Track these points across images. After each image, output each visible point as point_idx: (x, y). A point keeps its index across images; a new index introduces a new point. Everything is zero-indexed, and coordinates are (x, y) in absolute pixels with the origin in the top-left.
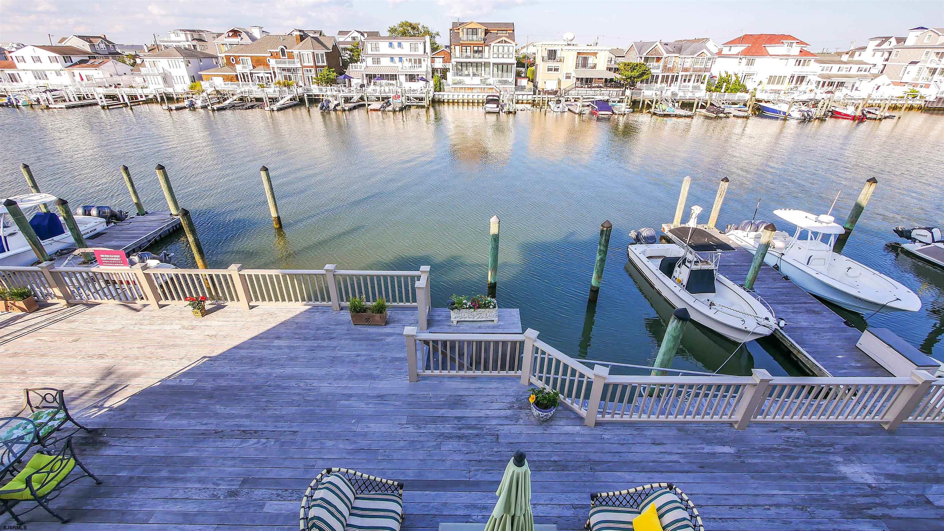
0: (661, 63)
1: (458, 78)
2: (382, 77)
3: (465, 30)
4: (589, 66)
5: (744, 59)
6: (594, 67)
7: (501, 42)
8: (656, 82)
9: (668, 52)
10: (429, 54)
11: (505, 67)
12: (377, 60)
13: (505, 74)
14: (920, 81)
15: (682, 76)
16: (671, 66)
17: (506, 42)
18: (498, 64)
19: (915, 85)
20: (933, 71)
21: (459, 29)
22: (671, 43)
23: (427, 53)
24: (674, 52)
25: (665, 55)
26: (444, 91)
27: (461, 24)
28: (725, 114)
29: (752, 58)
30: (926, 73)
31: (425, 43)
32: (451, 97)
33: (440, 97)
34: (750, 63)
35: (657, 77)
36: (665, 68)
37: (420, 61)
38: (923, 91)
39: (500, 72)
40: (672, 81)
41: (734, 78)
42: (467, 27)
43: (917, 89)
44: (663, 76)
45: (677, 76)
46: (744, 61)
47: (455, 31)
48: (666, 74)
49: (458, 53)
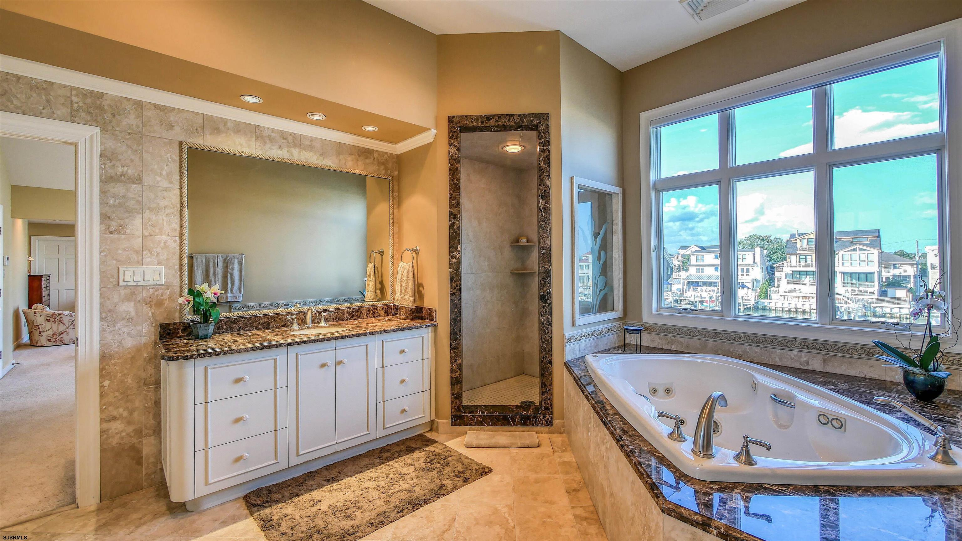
1: (792, 287)
2: (705, 284)
3: (805, 241)
7: (854, 250)
10: (759, 264)
11: (863, 276)
12: (701, 269)
13: (864, 283)
17: (861, 250)
18: (851, 274)
21: (796, 240)
23: (756, 263)
26: (770, 299)
27: (800, 235)
31: (754, 254)
32: (779, 305)
33: (766, 304)
37: (748, 271)
39: (855, 281)
42: (807, 237)
47: (792, 242)
49: (794, 263)
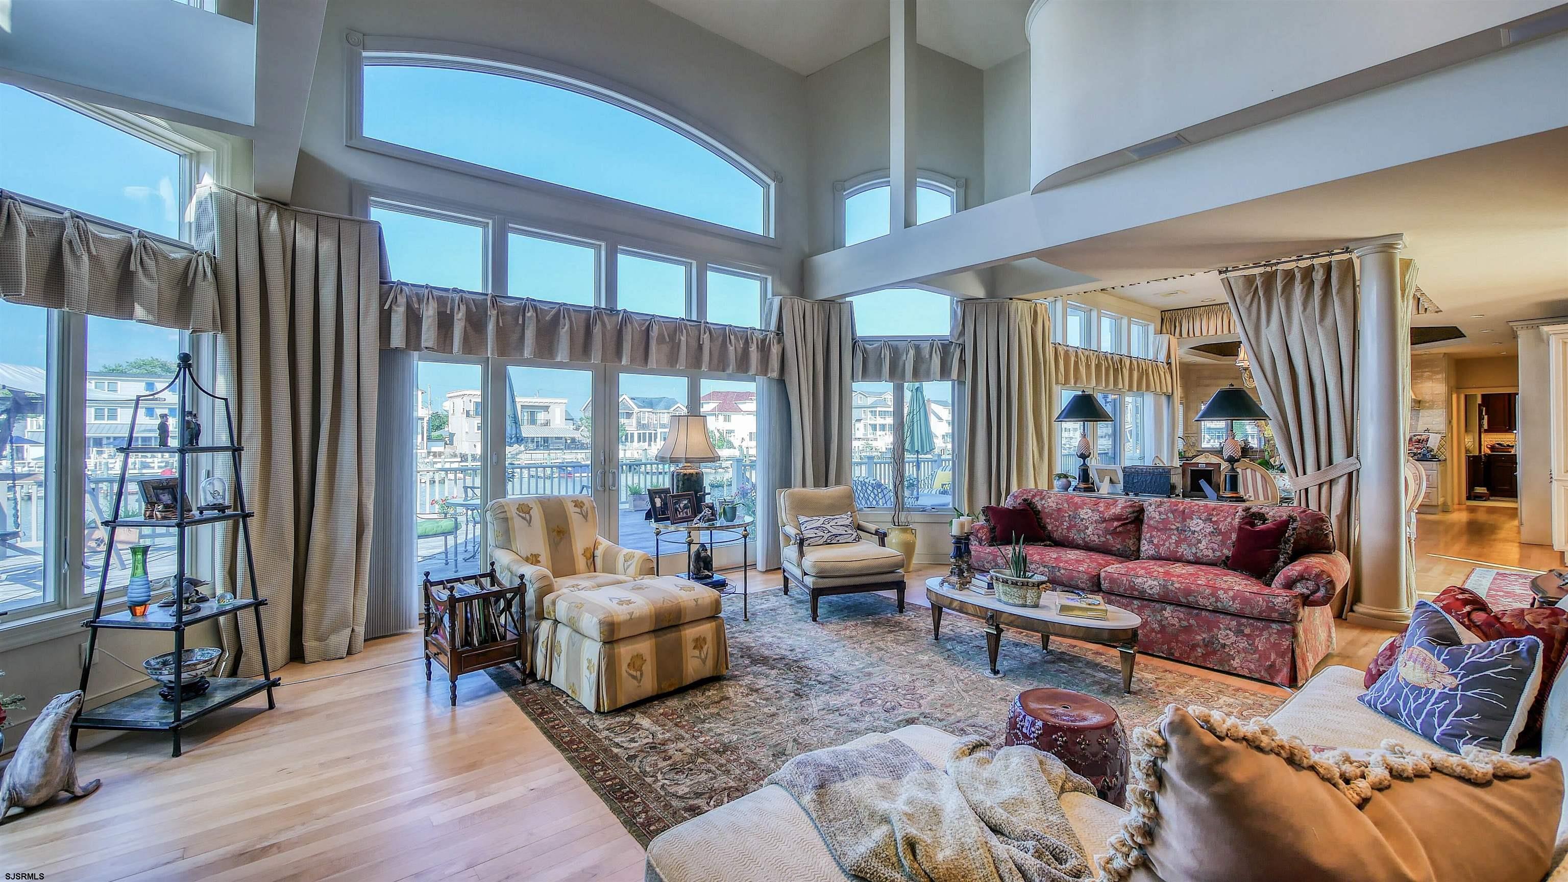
0: (634, 421)
4: (539, 422)
5: (720, 416)
6: (547, 423)
8: (632, 441)
9: (639, 407)
14: (869, 436)
15: (661, 433)
16: (646, 422)
19: (868, 439)
20: (874, 427)
22: (639, 398)
24: (644, 407)
25: (636, 409)
28: (723, 468)
29: (728, 413)
30: (870, 429)
34: (727, 419)
35: (632, 435)
36: (640, 425)
38: (874, 444)
40: (650, 440)
41: (717, 435)
43: (870, 442)
44: (639, 435)
45: (656, 434)
46: (721, 418)
48: (641, 432)
